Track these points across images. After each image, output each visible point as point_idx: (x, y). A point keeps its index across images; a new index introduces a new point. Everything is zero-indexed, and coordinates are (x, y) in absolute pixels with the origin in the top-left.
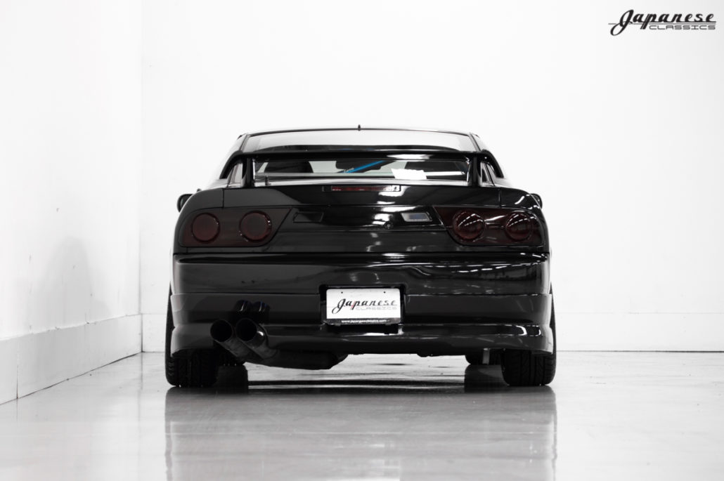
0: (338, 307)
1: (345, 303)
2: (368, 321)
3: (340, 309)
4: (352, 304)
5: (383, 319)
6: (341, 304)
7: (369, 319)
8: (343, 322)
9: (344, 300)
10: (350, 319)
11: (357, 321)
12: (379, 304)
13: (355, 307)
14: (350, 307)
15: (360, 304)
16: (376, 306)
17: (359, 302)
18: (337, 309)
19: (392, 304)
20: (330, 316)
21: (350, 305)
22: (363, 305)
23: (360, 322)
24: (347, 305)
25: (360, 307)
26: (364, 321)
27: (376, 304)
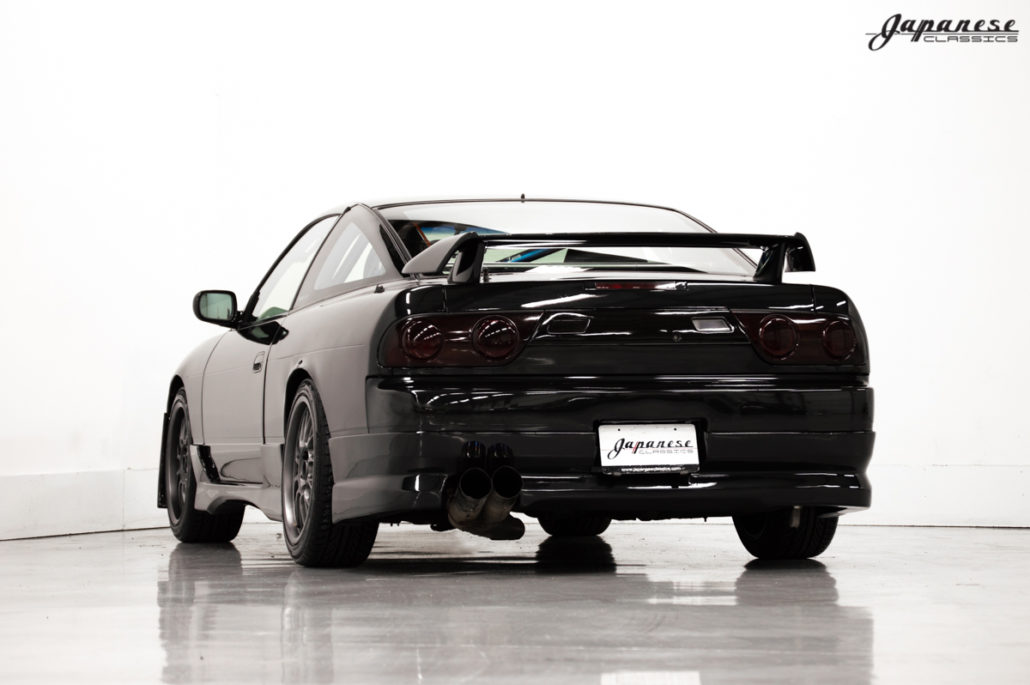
0: (615, 449)
1: (624, 444)
2: (657, 469)
3: (618, 453)
4: (633, 445)
5: (676, 466)
6: (618, 446)
7: (657, 466)
8: (623, 470)
9: (623, 440)
10: (633, 467)
11: (642, 470)
12: (669, 445)
13: (639, 450)
14: (631, 450)
15: (645, 446)
16: (666, 449)
17: (643, 443)
18: (614, 453)
19: (686, 445)
20: (605, 462)
21: (631, 447)
22: (648, 446)
23: (647, 470)
24: (626, 446)
25: (645, 450)
26: (652, 469)
27: (666, 445)
